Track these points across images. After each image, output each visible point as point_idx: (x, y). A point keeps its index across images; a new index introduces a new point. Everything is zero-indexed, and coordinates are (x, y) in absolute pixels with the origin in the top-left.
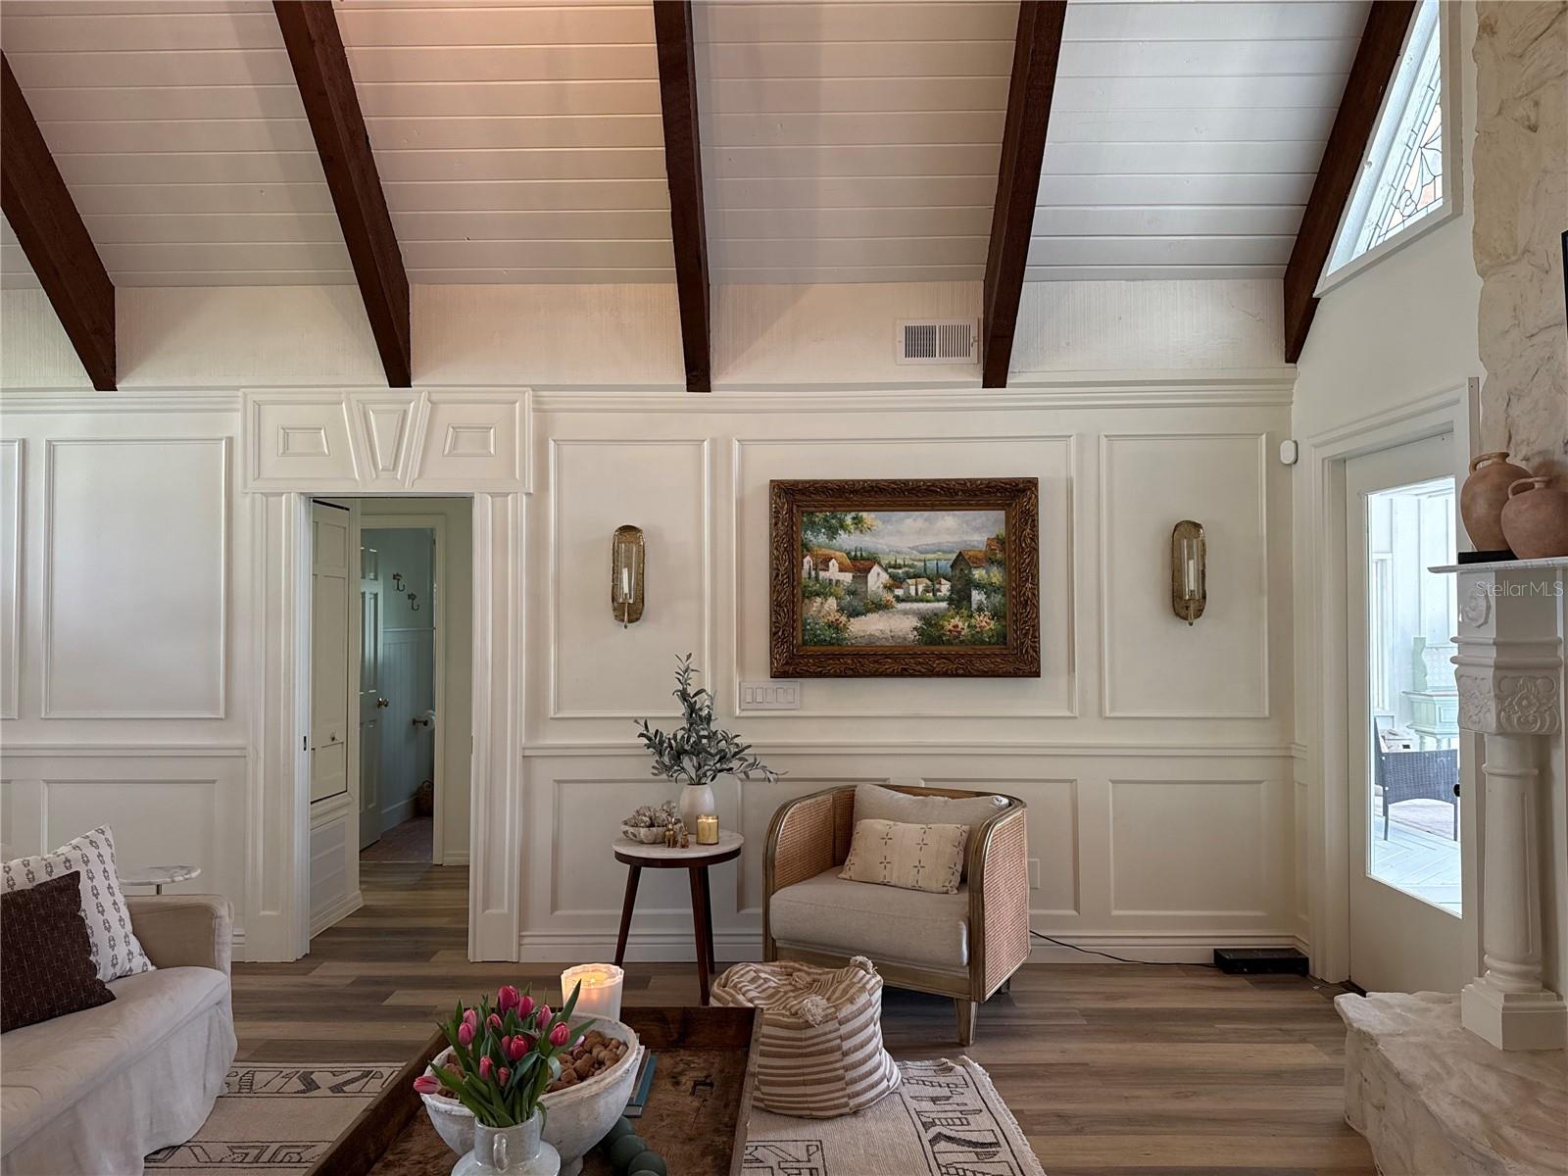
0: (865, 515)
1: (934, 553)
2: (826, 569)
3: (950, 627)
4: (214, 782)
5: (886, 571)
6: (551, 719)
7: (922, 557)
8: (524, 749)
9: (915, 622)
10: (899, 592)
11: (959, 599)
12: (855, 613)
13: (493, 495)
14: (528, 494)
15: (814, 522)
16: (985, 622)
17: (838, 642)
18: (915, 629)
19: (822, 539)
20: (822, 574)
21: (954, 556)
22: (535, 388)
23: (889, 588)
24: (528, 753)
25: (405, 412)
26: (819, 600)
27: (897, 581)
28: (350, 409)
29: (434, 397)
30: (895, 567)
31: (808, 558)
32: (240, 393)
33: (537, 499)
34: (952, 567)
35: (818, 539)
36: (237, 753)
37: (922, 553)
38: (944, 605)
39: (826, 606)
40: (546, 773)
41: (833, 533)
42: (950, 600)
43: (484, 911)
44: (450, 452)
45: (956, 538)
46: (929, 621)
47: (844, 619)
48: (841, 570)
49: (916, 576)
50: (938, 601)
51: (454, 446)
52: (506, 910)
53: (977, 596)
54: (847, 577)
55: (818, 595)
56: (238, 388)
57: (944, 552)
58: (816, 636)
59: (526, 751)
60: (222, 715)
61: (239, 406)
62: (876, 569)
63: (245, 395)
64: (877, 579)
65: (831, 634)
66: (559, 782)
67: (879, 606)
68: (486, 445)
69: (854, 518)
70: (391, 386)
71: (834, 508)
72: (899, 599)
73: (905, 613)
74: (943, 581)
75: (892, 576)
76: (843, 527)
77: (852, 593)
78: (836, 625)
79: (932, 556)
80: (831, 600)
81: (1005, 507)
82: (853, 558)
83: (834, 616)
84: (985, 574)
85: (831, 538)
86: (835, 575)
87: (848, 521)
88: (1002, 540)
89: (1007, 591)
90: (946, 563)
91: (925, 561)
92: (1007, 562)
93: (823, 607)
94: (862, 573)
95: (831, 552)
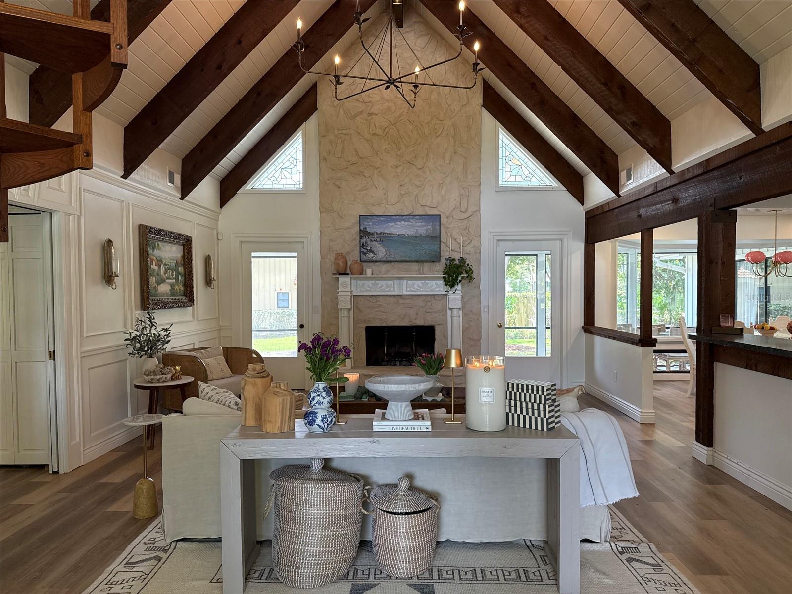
0: (160, 243)
2: (153, 264)
3: (175, 289)
5: (164, 266)
6: (85, 337)
7: (170, 261)
8: (80, 353)
9: (170, 287)
10: (167, 275)
11: (177, 279)
12: (159, 284)
13: (65, 214)
15: (150, 244)
16: (182, 288)
17: (156, 295)
18: (170, 290)
19: (151, 252)
20: (152, 267)
21: (175, 262)
23: (165, 273)
24: (81, 355)
26: (151, 278)
27: (166, 271)
30: (166, 265)
31: (149, 259)
35: (150, 251)
38: (174, 280)
41: (154, 249)
42: (175, 278)
43: (71, 443)
45: (175, 255)
46: (172, 286)
47: (157, 285)
48: (156, 266)
49: (169, 269)
50: (173, 279)
52: (78, 440)
53: (180, 278)
54: (157, 268)
55: (151, 275)
57: (174, 260)
58: (152, 293)
62: (162, 266)
64: (163, 269)
65: (155, 292)
67: (163, 281)
72: (167, 278)
73: (168, 283)
74: (174, 271)
75: (165, 268)
76: (155, 247)
77: (158, 275)
78: (155, 288)
79: (172, 261)
80: (154, 278)
81: (183, 245)
82: (158, 260)
83: (155, 284)
84: (181, 269)
85: (153, 252)
86: (154, 267)
87: (157, 245)
88: (183, 257)
89: (185, 275)
90: (174, 265)
91: (171, 263)
92: (184, 266)
93: (153, 280)
94: (159, 267)
95: (153, 257)
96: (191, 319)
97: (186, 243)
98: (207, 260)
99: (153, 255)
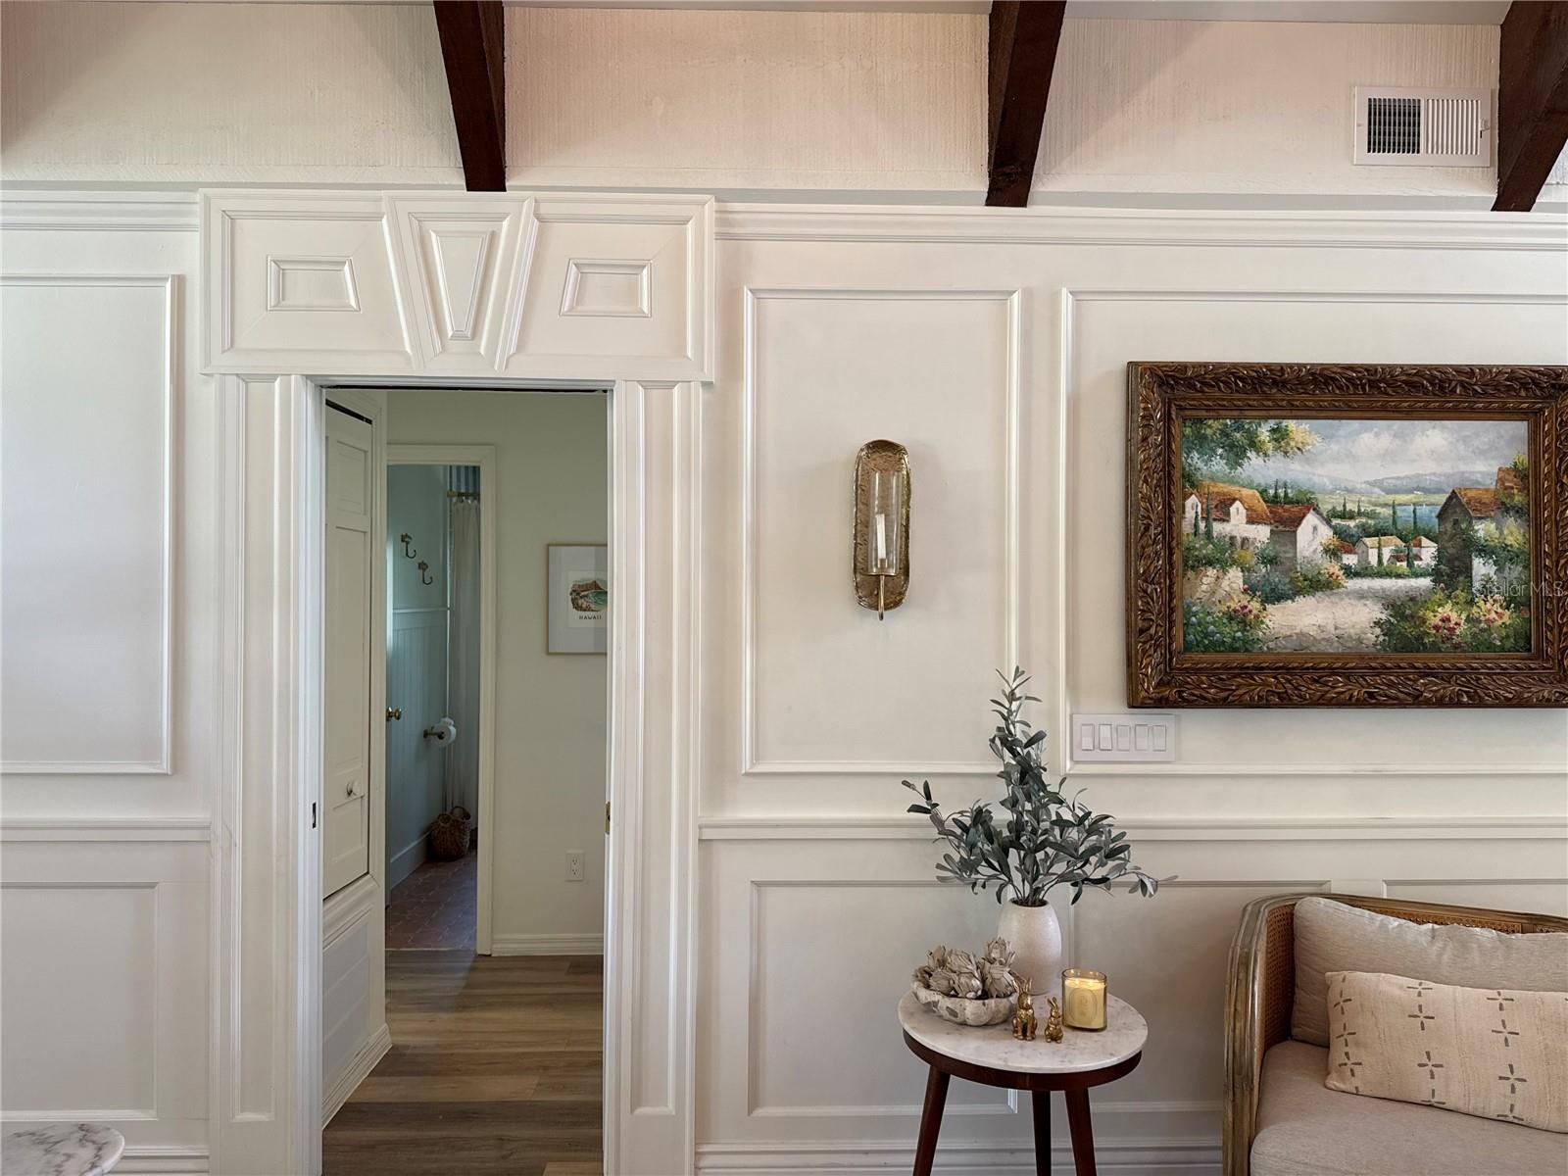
0: (1292, 424)
1: (1410, 491)
2: (1225, 518)
3: (1436, 621)
4: (152, 886)
5: (1328, 522)
6: (748, 774)
7: (1390, 499)
8: (700, 828)
9: (1376, 612)
10: (1350, 560)
11: (1452, 573)
12: (1274, 596)
13: (647, 385)
14: (707, 385)
15: (1204, 437)
16: (1495, 613)
17: (1247, 645)
18: (1377, 623)
19: (1218, 465)
20: (1218, 528)
21: (1442, 499)
22: (722, 196)
23: (1332, 553)
24: (708, 834)
25: (493, 237)
26: (1212, 572)
27: (1346, 541)
28: (395, 228)
29: (545, 209)
30: (1346, 515)
31: (1193, 500)
32: (198, 197)
33: (721, 391)
34: (1439, 516)
35: (1210, 467)
36: (194, 835)
37: (1388, 492)
38: (1425, 582)
39: (1225, 584)
40: (737, 868)
41: (1236, 454)
42: (1436, 574)
43: (633, 1108)
44: (571, 308)
46: (1402, 610)
47: (1255, 606)
48: (1251, 521)
49: (1379, 532)
50: (1417, 575)
51: (579, 298)
52: (670, 1107)
53: (1481, 568)
54: (1261, 533)
55: (1210, 563)
56: (193, 187)
57: (1427, 491)
58: (1206, 635)
59: (705, 830)
60: (165, 767)
61: (197, 221)
62: (1311, 519)
63: (207, 199)
64: (1312, 537)
65: (1231, 632)
66: (758, 884)
67: (1316, 584)
68: (633, 294)
69: (1273, 431)
70: (470, 187)
71: (1240, 411)
72: (1349, 572)
73: (1361, 596)
74: (1425, 541)
75: (1337, 532)
76: (1254, 444)
77: (1270, 560)
78: (1241, 617)
79: (1401, 498)
80: (1235, 573)
82: (1271, 501)
83: (1239, 600)
84: (1495, 534)
85: (1234, 465)
86: (1240, 529)
87: (1264, 436)
89: (1532, 558)
91: (1394, 506)
92: (1530, 509)
93: (1220, 585)
94: (1286, 526)
95: (1233, 489)
99: (1232, 482)
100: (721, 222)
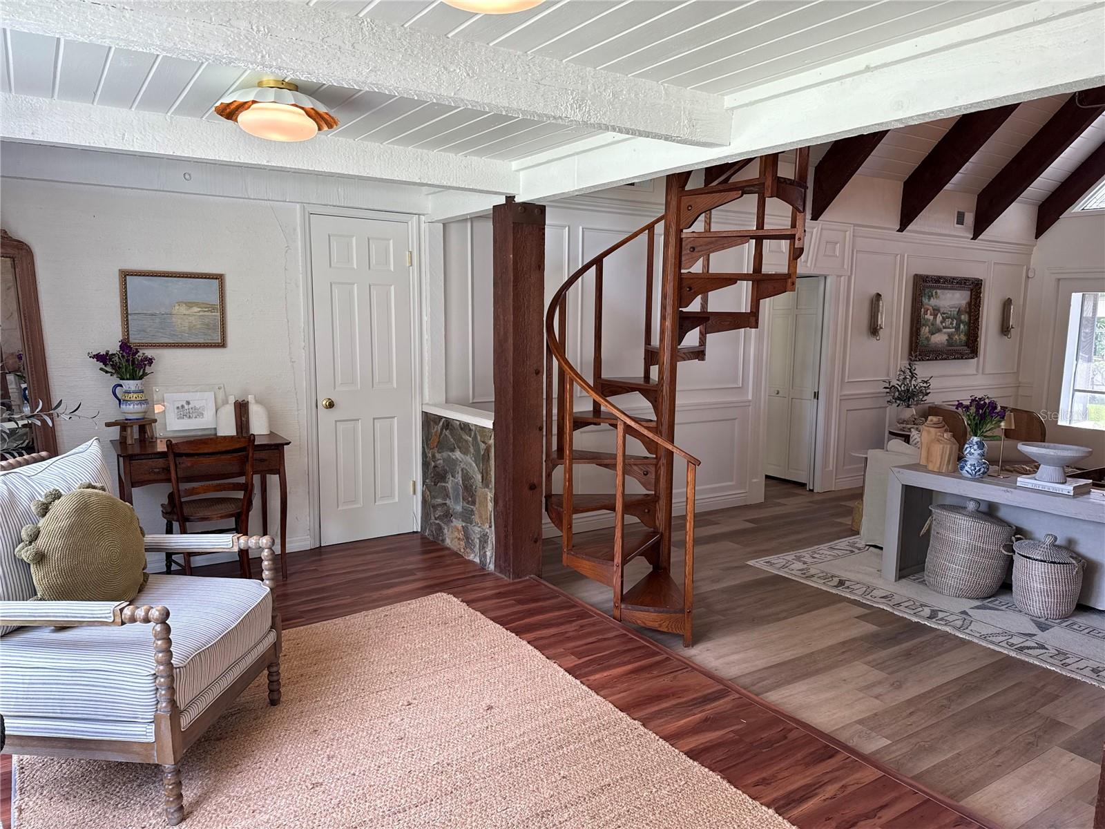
0: (938, 291)
1: (953, 308)
2: (927, 314)
3: (955, 339)
4: (736, 419)
5: (941, 315)
6: (846, 382)
8: (840, 396)
9: (947, 337)
10: (944, 324)
11: (957, 328)
12: (933, 334)
13: (835, 276)
15: (925, 294)
16: (963, 337)
17: (928, 345)
18: (946, 340)
19: (927, 301)
20: (926, 316)
21: (957, 309)
22: (855, 225)
23: (942, 323)
24: (841, 398)
25: (812, 232)
26: (924, 327)
27: (944, 320)
29: (823, 226)
30: (944, 314)
31: (922, 309)
35: (925, 300)
36: (747, 404)
37: (951, 308)
38: (954, 330)
41: (929, 299)
42: (955, 328)
45: (957, 302)
46: (950, 336)
47: (930, 336)
48: (930, 315)
49: (948, 318)
50: (953, 328)
52: (831, 468)
53: (962, 326)
54: (931, 318)
55: (924, 325)
57: (955, 308)
58: (922, 343)
62: (939, 315)
64: (939, 318)
65: (926, 342)
66: (847, 410)
67: (939, 331)
69: (935, 292)
71: (931, 287)
72: (944, 328)
73: (945, 333)
74: (954, 320)
75: (943, 317)
76: (932, 296)
77: (932, 325)
78: (928, 339)
80: (927, 328)
81: (971, 290)
82: (934, 310)
83: (928, 335)
84: (964, 317)
85: (929, 301)
86: (929, 317)
87: (934, 294)
88: (969, 304)
89: (969, 324)
90: (956, 313)
91: (951, 311)
92: (969, 313)
93: (925, 331)
94: (935, 316)
95: (928, 307)
96: (975, 372)
97: (975, 287)
98: (1007, 304)
100: (854, 232)
